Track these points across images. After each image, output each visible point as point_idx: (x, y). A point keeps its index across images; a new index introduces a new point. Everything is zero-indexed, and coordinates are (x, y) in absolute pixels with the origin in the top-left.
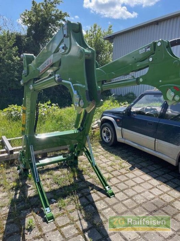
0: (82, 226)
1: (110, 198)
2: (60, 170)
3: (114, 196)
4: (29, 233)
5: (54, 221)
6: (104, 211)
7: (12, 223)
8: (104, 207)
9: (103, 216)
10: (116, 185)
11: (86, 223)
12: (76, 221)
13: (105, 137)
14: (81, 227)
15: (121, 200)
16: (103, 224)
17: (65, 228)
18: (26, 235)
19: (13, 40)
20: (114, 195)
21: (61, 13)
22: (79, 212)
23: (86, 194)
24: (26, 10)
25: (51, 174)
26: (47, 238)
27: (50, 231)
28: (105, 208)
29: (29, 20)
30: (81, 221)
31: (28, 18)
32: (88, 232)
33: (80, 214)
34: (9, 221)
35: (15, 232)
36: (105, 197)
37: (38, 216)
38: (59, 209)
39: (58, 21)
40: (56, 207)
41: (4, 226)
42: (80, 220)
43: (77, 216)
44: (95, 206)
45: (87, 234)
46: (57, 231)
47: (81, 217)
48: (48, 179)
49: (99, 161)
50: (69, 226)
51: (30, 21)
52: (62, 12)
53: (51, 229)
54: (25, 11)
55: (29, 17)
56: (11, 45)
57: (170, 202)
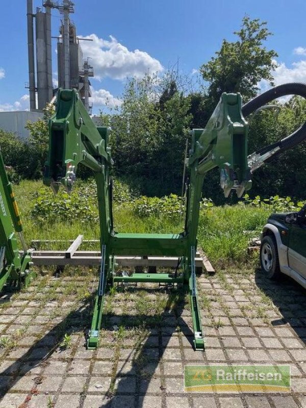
0: (122, 369)
1: (195, 350)
2: (158, 294)
3: (204, 351)
4: (60, 351)
5: (96, 349)
6: (169, 364)
7: (53, 335)
8: (175, 359)
9: (162, 369)
10: (223, 338)
11: (131, 367)
12: (121, 360)
13: (266, 262)
14: (120, 369)
15: (210, 359)
16: (151, 378)
17: (101, 362)
18: (55, 352)
19: (187, 105)
20: (204, 349)
21: (263, 52)
22: (135, 351)
23: (165, 334)
24: (213, 58)
25: (140, 296)
26: (72, 364)
27: (82, 359)
28: (174, 361)
29: (211, 72)
30: (127, 363)
31: (209, 71)
32: (123, 378)
33: (133, 354)
34: (52, 332)
35: (47, 346)
36: (188, 347)
37: (84, 338)
38: (113, 339)
39: (260, 67)
40: (112, 335)
41: (43, 336)
42: (127, 361)
43: (128, 355)
44: (163, 353)
45: (120, 380)
46: (90, 362)
47: (131, 358)
48: (132, 300)
49: (230, 296)
50: (107, 363)
51: (213, 73)
52: (265, 52)
53: (85, 358)
54: (211, 60)
55: (211, 68)
56: (183, 113)
57: (297, 393)
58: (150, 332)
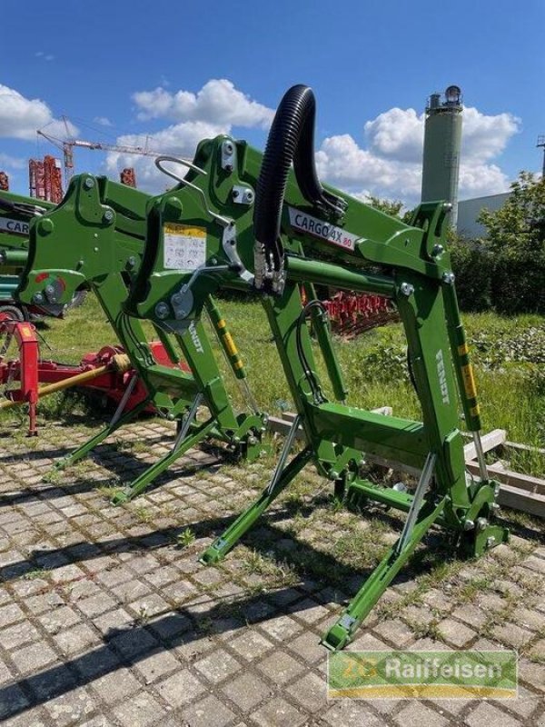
0: (196, 604)
1: (321, 643)
12: (211, 595)
14: (191, 604)
22: (242, 594)
30: (212, 602)
32: (180, 615)
42: (216, 599)
43: (229, 593)
47: (225, 599)
58: (303, 584)
